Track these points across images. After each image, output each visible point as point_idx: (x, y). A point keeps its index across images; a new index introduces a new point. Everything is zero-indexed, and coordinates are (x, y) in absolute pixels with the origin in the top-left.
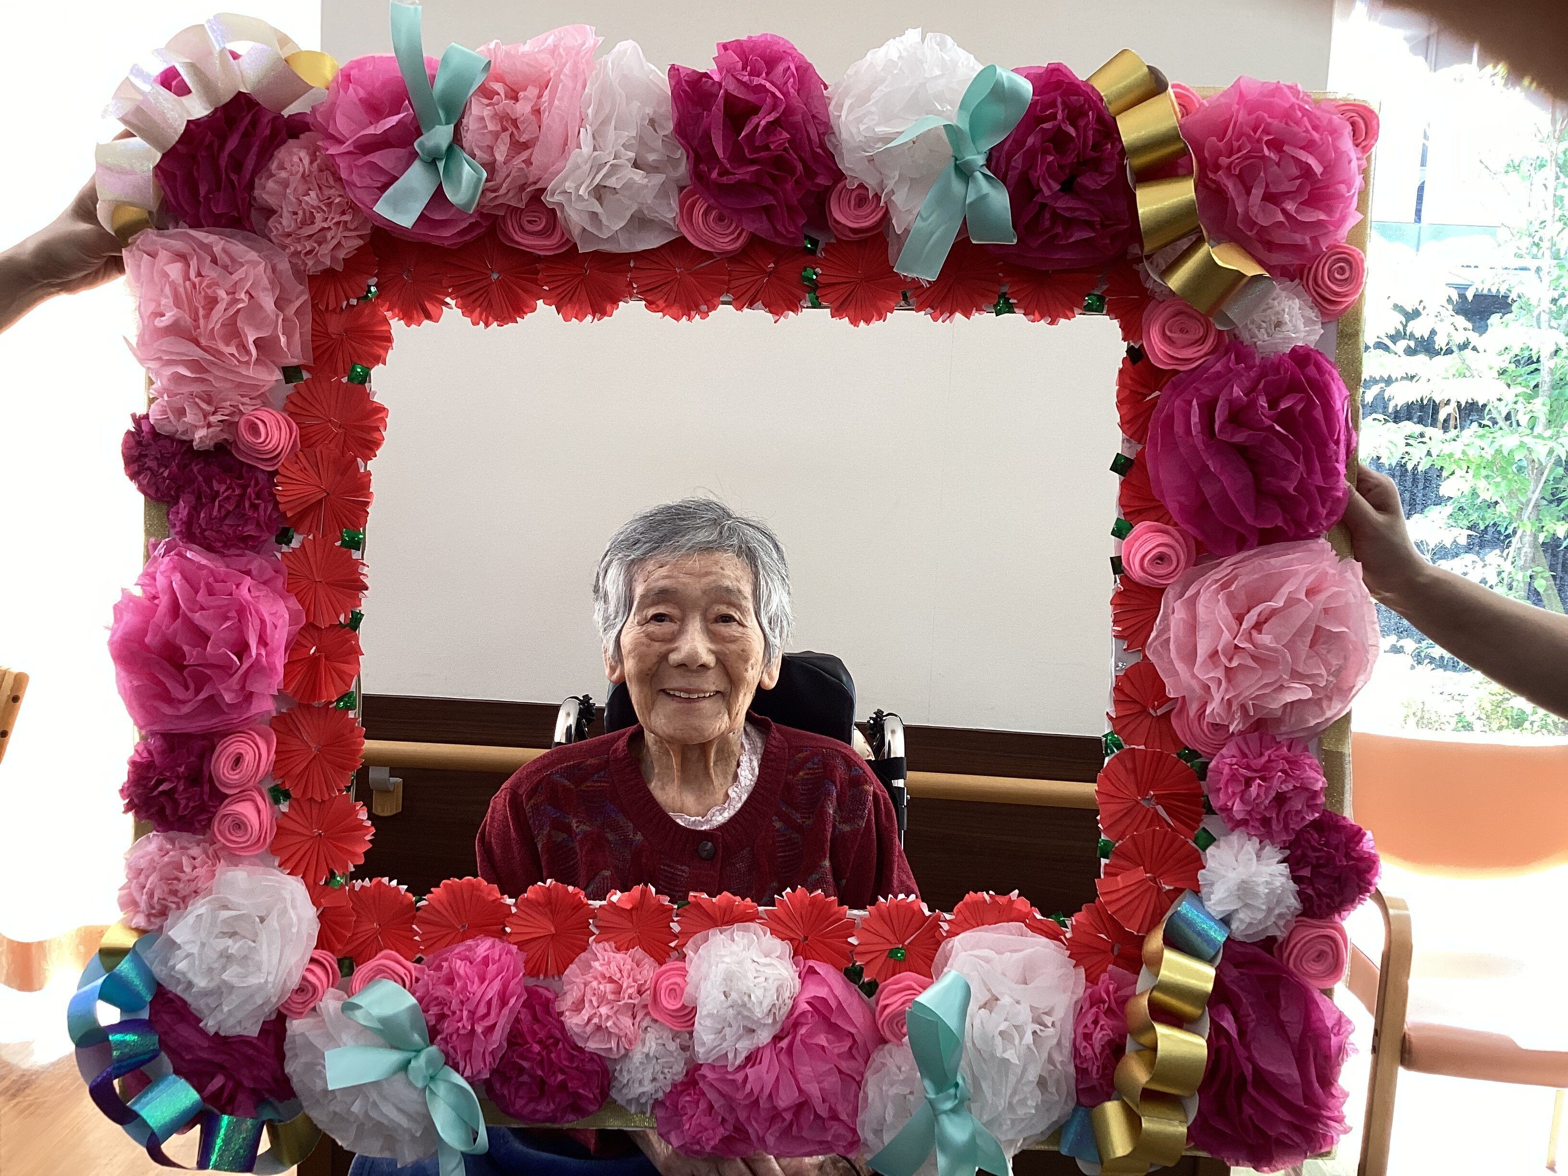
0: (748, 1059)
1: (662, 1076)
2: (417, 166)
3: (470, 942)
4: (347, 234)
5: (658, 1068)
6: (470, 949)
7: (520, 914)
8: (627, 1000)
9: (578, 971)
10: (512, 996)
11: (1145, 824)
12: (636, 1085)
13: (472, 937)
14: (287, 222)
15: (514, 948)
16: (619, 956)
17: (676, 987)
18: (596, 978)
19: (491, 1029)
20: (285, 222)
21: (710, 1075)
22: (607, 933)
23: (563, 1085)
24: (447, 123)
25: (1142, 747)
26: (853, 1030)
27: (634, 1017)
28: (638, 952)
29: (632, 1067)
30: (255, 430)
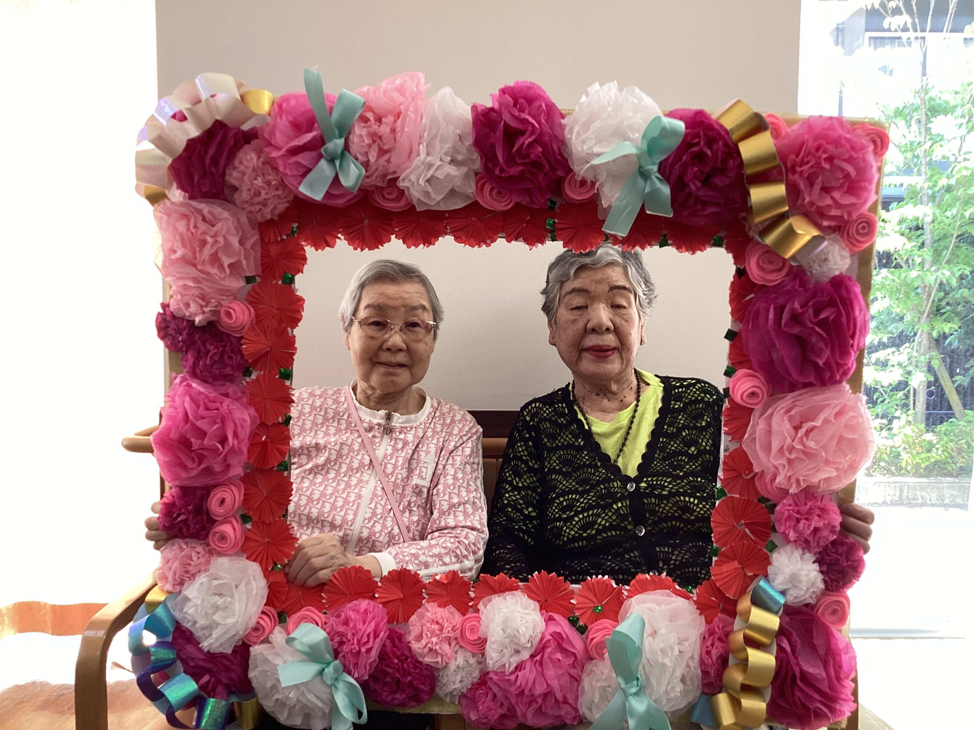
0: (517, 667)
1: (466, 679)
2: (323, 163)
3: (355, 602)
4: (280, 201)
5: (464, 674)
6: (356, 605)
7: (385, 586)
8: (446, 635)
9: (418, 619)
10: (381, 632)
11: (739, 538)
12: (451, 684)
13: (356, 598)
15: (381, 606)
16: (440, 609)
17: (474, 627)
18: (429, 621)
19: (369, 650)
20: (244, 194)
21: (495, 678)
22: (433, 597)
23: (411, 683)
24: (340, 137)
25: (738, 496)
26: (575, 651)
27: (450, 645)
28: (451, 608)
29: (449, 673)
30: (229, 314)
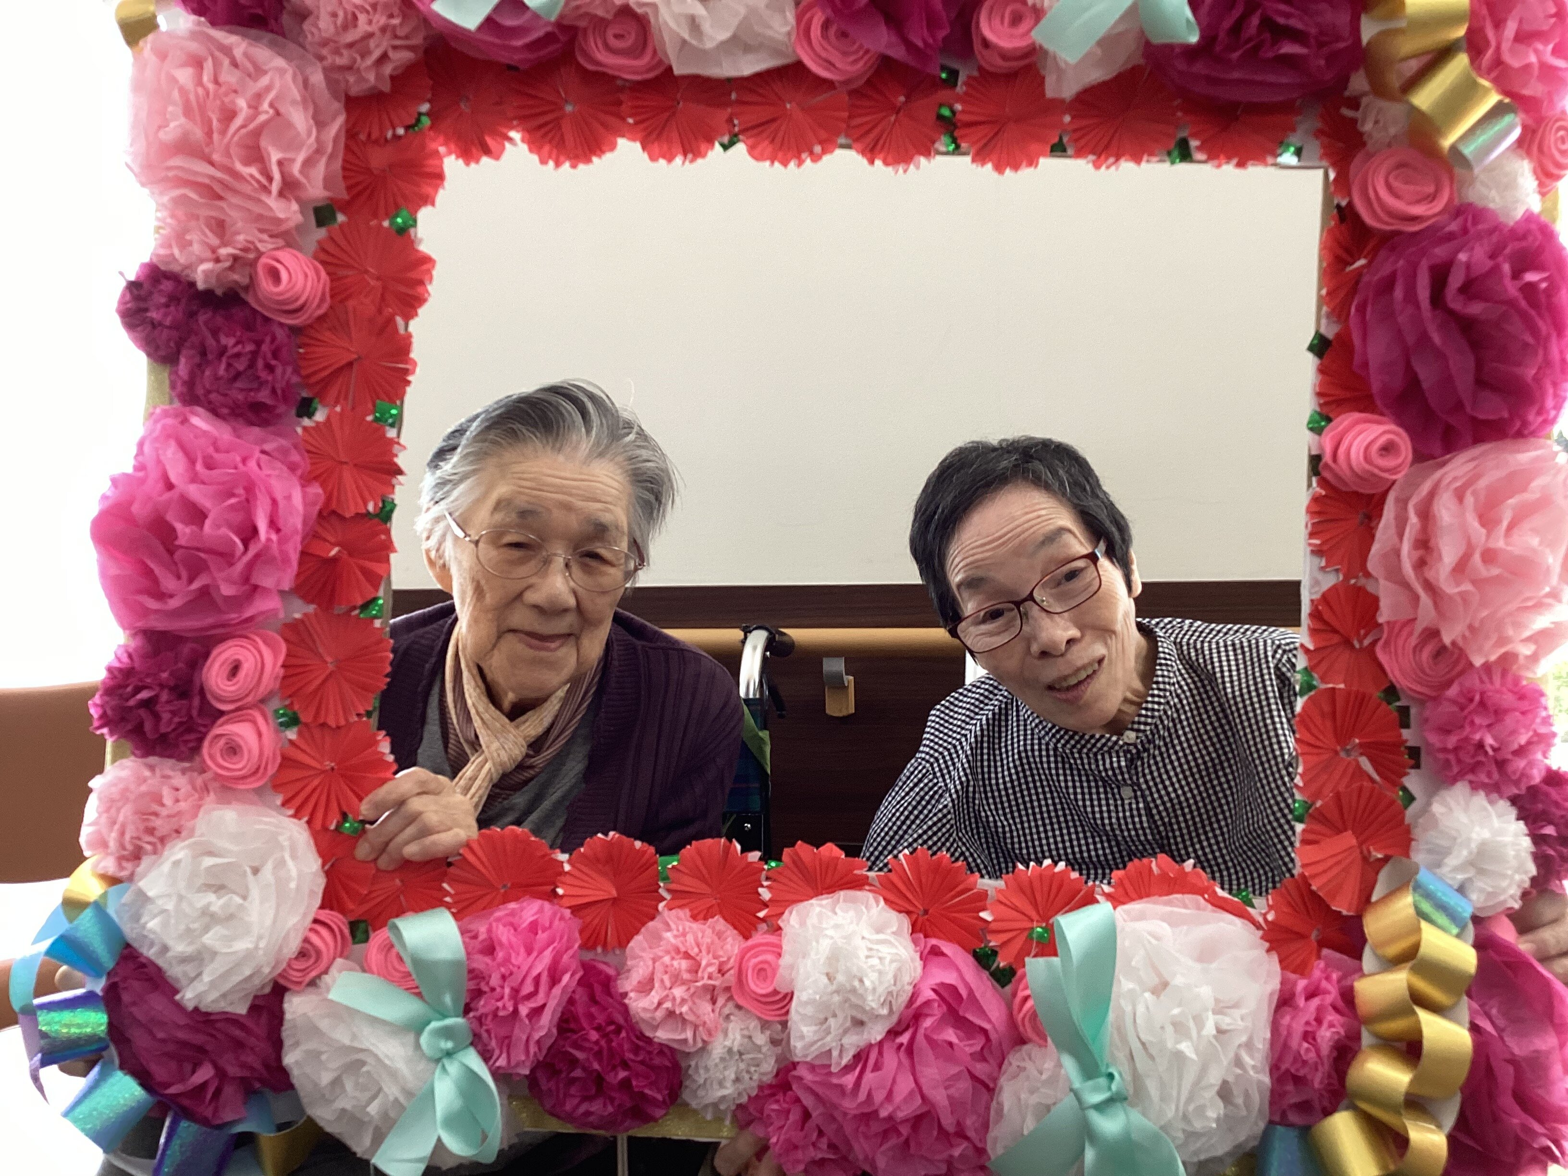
0: (857, 1057)
1: (747, 1077)
3: (512, 905)
4: (398, 42)
5: (742, 1066)
6: (513, 913)
7: (577, 873)
8: (706, 981)
9: (645, 945)
10: (564, 972)
11: (1346, 779)
12: (716, 1086)
13: (516, 899)
14: (325, 25)
15: (567, 913)
16: (695, 926)
17: (765, 966)
18: (668, 952)
19: (537, 1012)
20: (322, 24)
21: (809, 1077)
22: (680, 897)
23: (625, 1084)
25: (1344, 687)
26: (987, 1026)
27: (714, 1001)
28: (719, 922)
29: (711, 1064)
30: (275, 276)
